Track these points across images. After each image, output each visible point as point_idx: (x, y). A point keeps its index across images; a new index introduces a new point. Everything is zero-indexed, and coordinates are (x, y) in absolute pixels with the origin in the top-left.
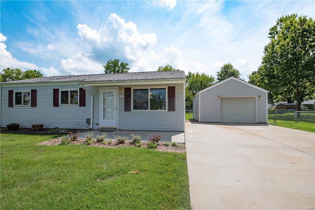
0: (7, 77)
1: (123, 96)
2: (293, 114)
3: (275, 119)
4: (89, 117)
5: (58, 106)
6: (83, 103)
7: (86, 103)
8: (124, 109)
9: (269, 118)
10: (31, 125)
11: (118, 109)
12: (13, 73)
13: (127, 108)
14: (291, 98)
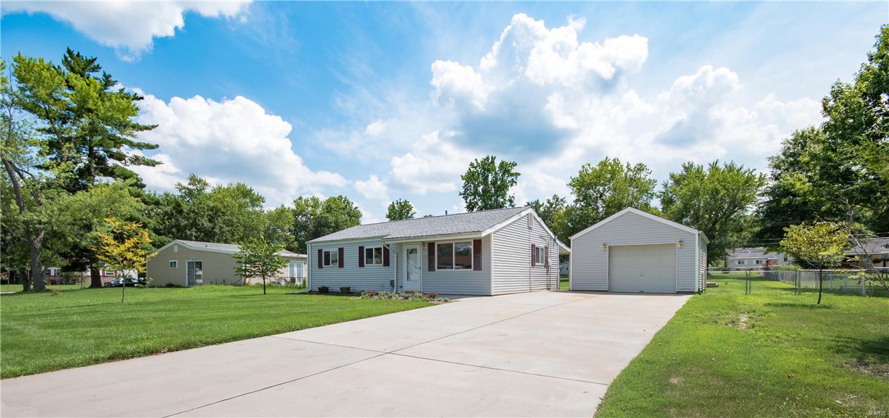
0: (299, 215)
1: (426, 253)
4: (392, 279)
5: (363, 266)
6: (387, 263)
7: (390, 263)
8: (427, 268)
11: (421, 269)
12: (307, 206)
13: (431, 268)
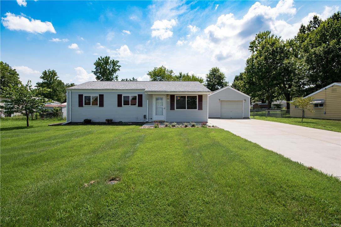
1: (169, 100)
2: (265, 112)
3: (254, 115)
4: (145, 114)
5: (121, 106)
6: (140, 105)
7: (143, 105)
8: (170, 108)
9: (250, 115)
10: (105, 120)
11: (166, 109)
13: (172, 108)
14: (264, 99)
